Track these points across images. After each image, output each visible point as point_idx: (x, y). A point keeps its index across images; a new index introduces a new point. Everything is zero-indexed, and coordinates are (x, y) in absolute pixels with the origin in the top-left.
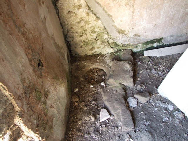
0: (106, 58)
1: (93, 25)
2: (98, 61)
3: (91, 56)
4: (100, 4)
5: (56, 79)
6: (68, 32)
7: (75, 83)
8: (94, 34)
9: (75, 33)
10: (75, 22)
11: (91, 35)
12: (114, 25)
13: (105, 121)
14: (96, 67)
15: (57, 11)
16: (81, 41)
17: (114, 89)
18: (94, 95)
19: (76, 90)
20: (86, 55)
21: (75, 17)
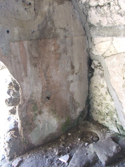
0: (108, 133)
1: (108, 103)
2: (102, 130)
3: (101, 125)
4: (115, 91)
5: (53, 112)
6: (91, 98)
7: (74, 131)
8: (107, 110)
9: (95, 101)
10: (97, 94)
11: (105, 109)
12: (122, 111)
13: (62, 162)
14: (97, 133)
15: (90, 83)
16: (97, 109)
17: (88, 152)
18: (74, 145)
19: (69, 134)
20: (98, 121)
21: (98, 91)
